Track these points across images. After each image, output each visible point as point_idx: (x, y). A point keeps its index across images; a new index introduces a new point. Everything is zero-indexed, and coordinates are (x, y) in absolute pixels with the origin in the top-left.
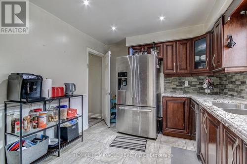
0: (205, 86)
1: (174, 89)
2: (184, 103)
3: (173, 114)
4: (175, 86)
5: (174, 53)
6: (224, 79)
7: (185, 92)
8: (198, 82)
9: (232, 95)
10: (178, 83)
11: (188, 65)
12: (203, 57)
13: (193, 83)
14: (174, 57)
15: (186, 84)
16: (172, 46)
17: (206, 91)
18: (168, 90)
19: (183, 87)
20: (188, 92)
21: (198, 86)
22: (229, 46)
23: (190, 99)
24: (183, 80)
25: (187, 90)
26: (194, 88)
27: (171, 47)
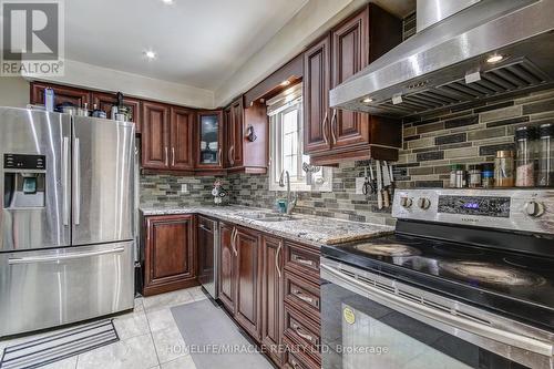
0: (215, 192)
1: (160, 199)
2: (187, 224)
3: (167, 249)
4: (164, 193)
5: (165, 128)
6: (236, 182)
7: (182, 205)
8: (202, 187)
9: (247, 205)
10: (168, 187)
11: (190, 154)
12: (213, 146)
13: (195, 187)
14: (166, 135)
15: (184, 190)
16: (162, 112)
17: (216, 200)
18: (148, 202)
19: (178, 195)
20: (187, 205)
21: (202, 193)
22: (250, 139)
23: (196, 215)
24: (179, 181)
25: (185, 201)
26: (197, 195)
27: (159, 114)
